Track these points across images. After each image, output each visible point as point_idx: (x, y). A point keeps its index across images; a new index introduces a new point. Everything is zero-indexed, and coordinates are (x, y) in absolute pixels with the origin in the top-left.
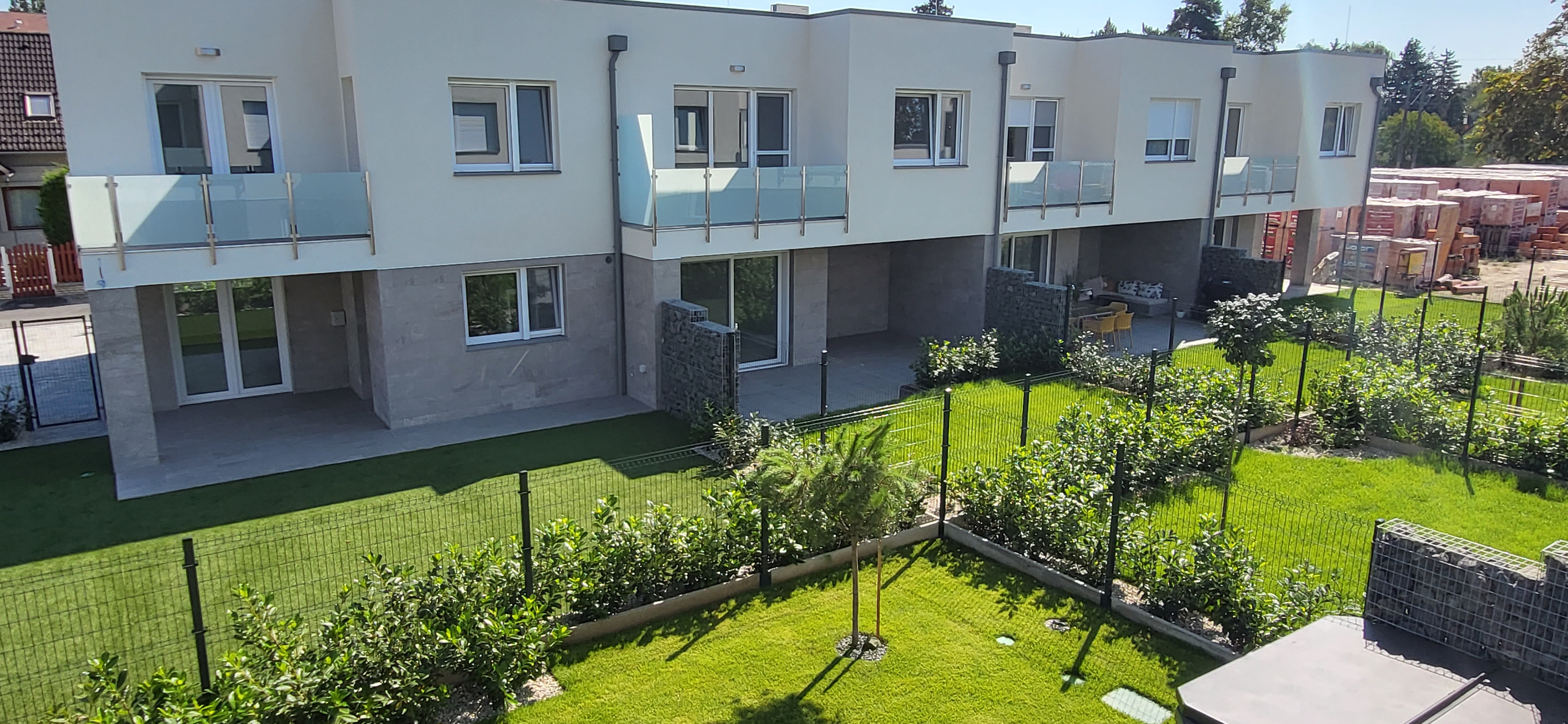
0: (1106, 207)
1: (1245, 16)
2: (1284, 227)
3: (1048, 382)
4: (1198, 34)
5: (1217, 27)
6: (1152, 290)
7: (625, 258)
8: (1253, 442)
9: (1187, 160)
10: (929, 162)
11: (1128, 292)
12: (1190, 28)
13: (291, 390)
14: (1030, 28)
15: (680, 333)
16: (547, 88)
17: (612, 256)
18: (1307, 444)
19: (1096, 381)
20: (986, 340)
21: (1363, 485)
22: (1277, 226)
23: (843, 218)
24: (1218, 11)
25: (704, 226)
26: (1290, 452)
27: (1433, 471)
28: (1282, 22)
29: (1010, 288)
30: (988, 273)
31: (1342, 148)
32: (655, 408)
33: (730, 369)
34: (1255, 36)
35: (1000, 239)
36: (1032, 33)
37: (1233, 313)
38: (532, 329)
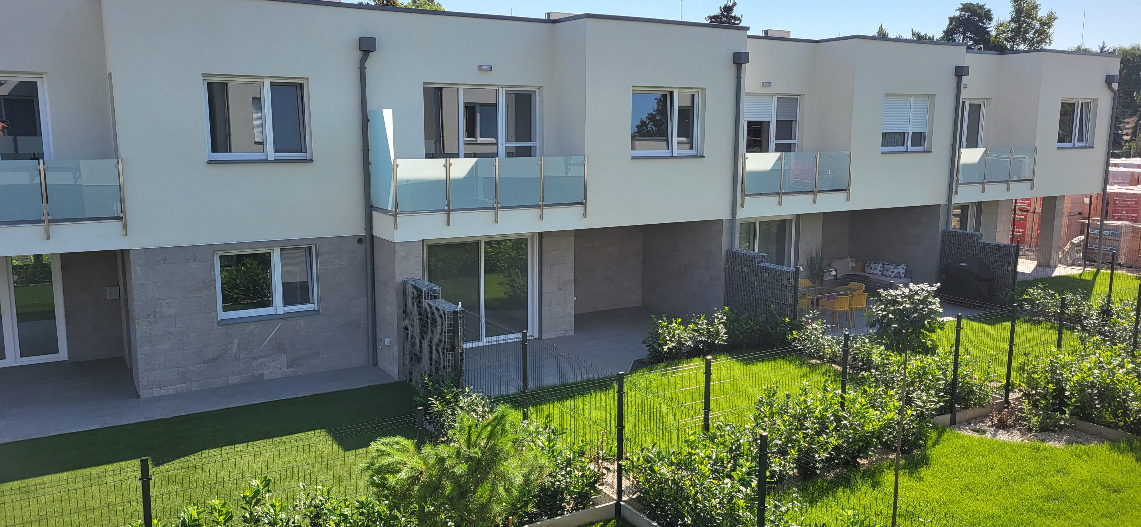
0: (844, 194)
1: (1014, 22)
2: (1034, 212)
3: (773, 358)
4: (971, 39)
5: (988, 32)
6: (896, 271)
7: (375, 238)
8: (960, 423)
9: (924, 151)
10: (666, 153)
11: (874, 272)
12: (964, 33)
13: (67, 359)
14: (789, 32)
15: (416, 310)
16: (301, 85)
17: (363, 238)
18: (1013, 427)
19: (820, 358)
20: (717, 318)
21: (1058, 472)
22: (1027, 211)
23: (581, 204)
24: (990, 19)
25: (446, 211)
26: (995, 435)
27: (1134, 459)
28: (1049, 27)
29: (745, 269)
30: (727, 254)
31: (1081, 140)
32: (397, 379)
33: (454, 347)
34: (1025, 40)
35: (738, 224)
36: (791, 37)
37: (894, 302)
38: (285, 304)
